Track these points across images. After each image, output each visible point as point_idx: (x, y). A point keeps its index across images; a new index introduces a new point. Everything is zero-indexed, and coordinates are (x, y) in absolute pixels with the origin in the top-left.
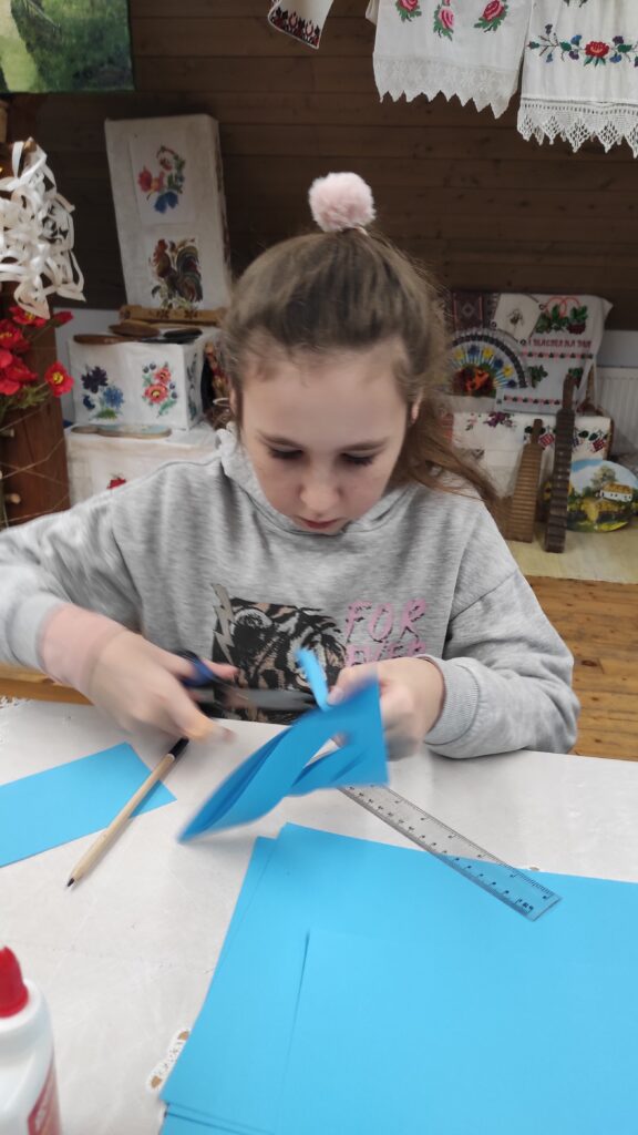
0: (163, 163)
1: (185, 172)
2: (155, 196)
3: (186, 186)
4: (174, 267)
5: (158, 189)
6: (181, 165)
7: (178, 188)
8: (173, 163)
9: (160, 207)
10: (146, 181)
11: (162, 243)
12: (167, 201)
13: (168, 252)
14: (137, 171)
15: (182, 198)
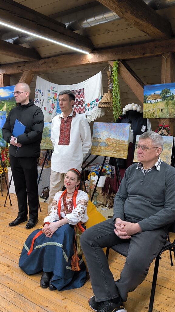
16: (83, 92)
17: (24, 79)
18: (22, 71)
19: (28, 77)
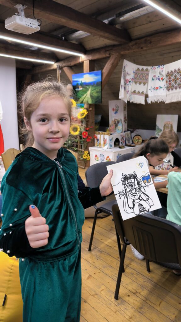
0: (116, 107)
1: (119, 108)
2: (114, 112)
3: (119, 110)
4: (116, 123)
5: (115, 111)
6: (118, 107)
7: (118, 111)
8: (117, 107)
9: (115, 113)
10: (113, 109)
11: (115, 119)
12: (116, 112)
13: (116, 120)
14: (112, 108)
15: (118, 112)
17: (111, 63)
18: (110, 54)
19: (115, 60)
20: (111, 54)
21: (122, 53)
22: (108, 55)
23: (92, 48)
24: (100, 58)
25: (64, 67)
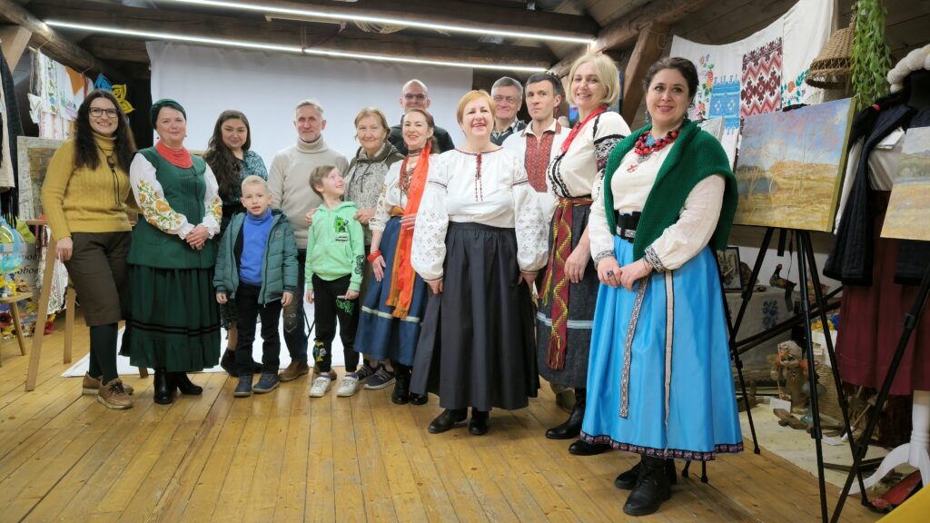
16: (780, 50)
17: (639, 50)
18: (638, 29)
19: (647, 41)
20: (640, 27)
21: (660, 19)
22: (635, 32)
23: (608, 20)
24: (622, 41)
25: (563, 77)
